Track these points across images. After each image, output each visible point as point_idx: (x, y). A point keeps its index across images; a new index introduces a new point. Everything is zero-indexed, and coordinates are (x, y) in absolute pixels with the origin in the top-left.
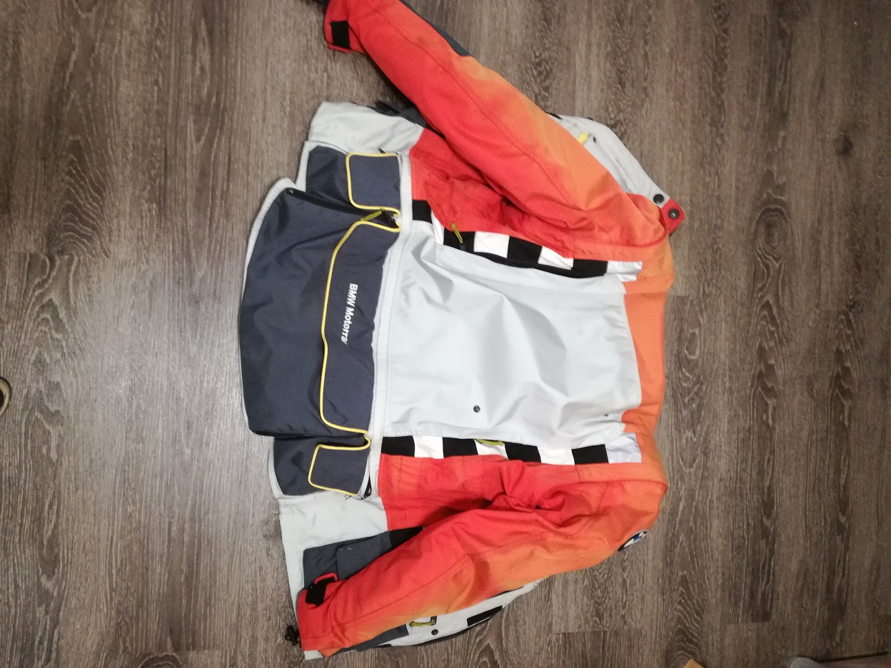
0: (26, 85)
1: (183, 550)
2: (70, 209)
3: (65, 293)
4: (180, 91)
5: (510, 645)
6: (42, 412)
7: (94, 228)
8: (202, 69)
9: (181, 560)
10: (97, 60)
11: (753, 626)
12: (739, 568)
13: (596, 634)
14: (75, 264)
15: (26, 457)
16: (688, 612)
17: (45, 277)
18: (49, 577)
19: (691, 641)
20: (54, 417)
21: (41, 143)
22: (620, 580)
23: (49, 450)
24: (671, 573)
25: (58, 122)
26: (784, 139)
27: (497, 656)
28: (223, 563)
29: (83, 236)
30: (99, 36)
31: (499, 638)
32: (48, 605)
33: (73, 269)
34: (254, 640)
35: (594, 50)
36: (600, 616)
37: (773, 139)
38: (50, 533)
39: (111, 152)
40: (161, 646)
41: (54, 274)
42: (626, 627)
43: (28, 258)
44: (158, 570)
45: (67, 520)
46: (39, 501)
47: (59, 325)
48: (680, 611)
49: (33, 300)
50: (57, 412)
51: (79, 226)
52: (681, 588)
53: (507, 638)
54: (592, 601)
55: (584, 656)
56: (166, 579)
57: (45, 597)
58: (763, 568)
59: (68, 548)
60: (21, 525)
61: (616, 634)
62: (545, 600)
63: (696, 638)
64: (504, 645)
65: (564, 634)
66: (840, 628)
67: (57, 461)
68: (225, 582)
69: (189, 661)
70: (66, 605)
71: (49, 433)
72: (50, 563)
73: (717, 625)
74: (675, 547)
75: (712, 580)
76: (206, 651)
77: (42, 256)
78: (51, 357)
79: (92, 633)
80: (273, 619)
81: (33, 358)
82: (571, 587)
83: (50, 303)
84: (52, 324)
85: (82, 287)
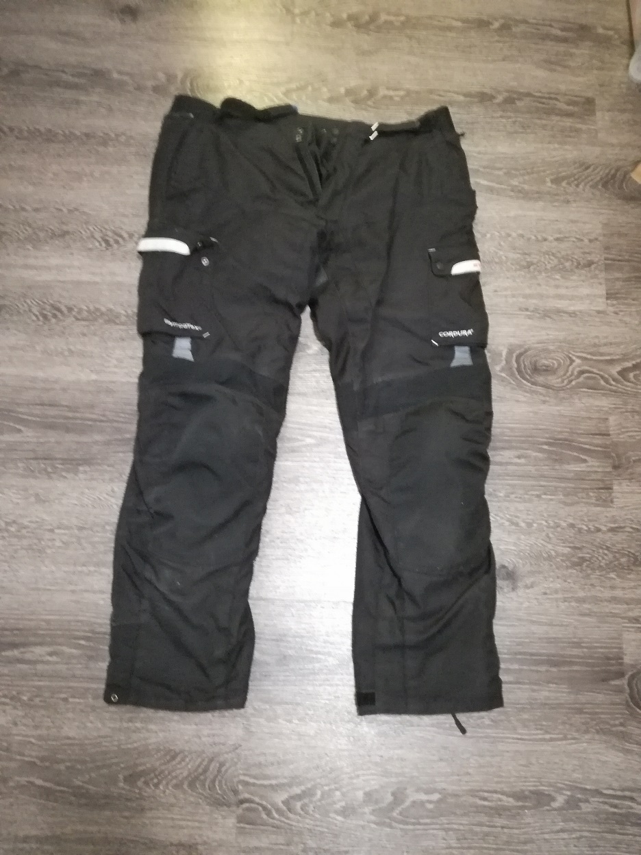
0: (68, 830)
1: (526, 670)
2: (192, 785)
3: (275, 788)
4: (74, 676)
5: (617, 352)
6: (392, 809)
7: (211, 760)
8: (51, 654)
9: (537, 671)
10: (43, 759)
11: (599, 114)
12: (544, 127)
13: (608, 268)
14: (247, 779)
15: (437, 824)
16: (586, 178)
17: (260, 808)
18: (554, 799)
19: (614, 176)
20: (398, 797)
21: (126, 814)
22: (555, 243)
23: (430, 802)
24: (549, 193)
25: (106, 797)
26: (120, 73)
27: (629, 364)
28: (539, 630)
29: (219, 771)
30: (18, 757)
31: (611, 362)
32: (580, 800)
33: (252, 781)
34: (614, 600)
35: (31, 261)
36: (590, 264)
37: (121, 84)
38: (511, 800)
39: (135, 745)
40: (619, 690)
41: (257, 799)
42: (601, 238)
43: (242, 825)
44: (547, 694)
45: (497, 783)
46: (479, 810)
47: (308, 793)
48: (585, 185)
49: (283, 819)
50: (393, 794)
51: (210, 775)
52: (564, 184)
53: (612, 354)
54: (576, 271)
55: (628, 280)
56: (554, 685)
57: (572, 803)
58: (543, 103)
59: (525, 782)
60: (502, 827)
61: (607, 248)
62: (574, 317)
63: (610, 170)
64: (618, 357)
65: (607, 299)
66: (600, 31)
67: (440, 793)
68: (558, 628)
69: (632, 662)
70: (580, 783)
71: (414, 802)
72: (540, 799)
73: (597, 150)
74: (523, 188)
75: (554, 153)
76: (624, 646)
77: (240, 811)
78: (340, 801)
79: (606, 756)
80: (594, 581)
81: (340, 818)
82: (563, 291)
83: (286, 803)
84: (306, 801)
85: (270, 771)
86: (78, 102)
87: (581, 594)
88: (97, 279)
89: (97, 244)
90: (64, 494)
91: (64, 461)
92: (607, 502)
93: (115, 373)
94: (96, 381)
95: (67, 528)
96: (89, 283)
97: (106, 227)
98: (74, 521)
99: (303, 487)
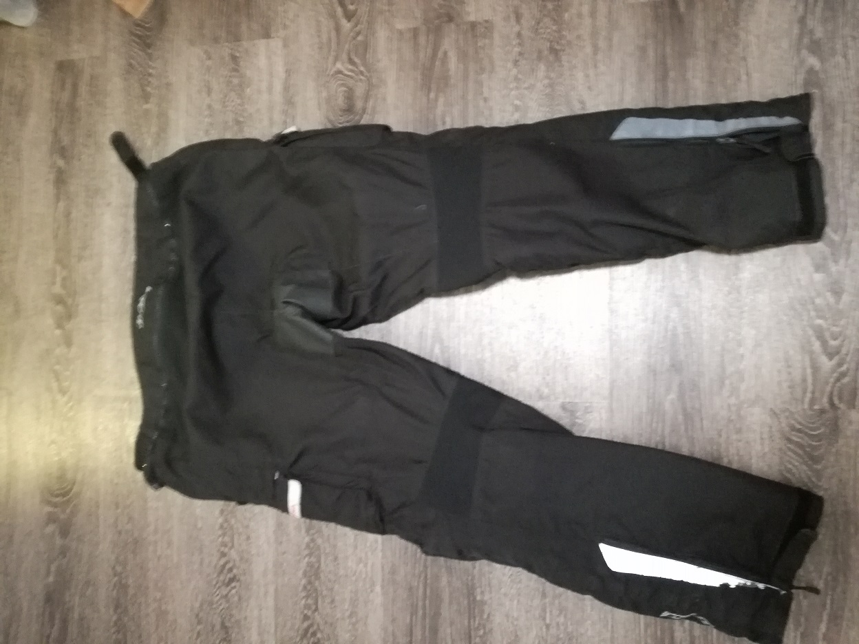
2: (816, 460)
3: (816, 369)
7: (789, 440)
11: (75, 56)
12: (89, 114)
13: (237, 39)
14: (807, 400)
16: (142, 66)
17: (838, 384)
18: (811, 68)
22: (213, 95)
24: (159, 105)
25: (835, 553)
26: (48, 574)
27: (339, 10)
29: (799, 431)
32: (811, 39)
33: (809, 395)
37: (61, 573)
41: (828, 389)
42: (205, 47)
44: (697, 81)
47: (819, 333)
49: (848, 359)
51: (806, 441)
54: (241, 72)
56: (688, 73)
57: (816, 48)
62: (291, 71)
63: (133, 41)
64: (332, 22)
65: (270, 37)
68: (626, 73)
75: (116, 101)
77: (842, 406)
78: (826, 299)
79: (762, 13)
80: (574, 36)
81: (844, 298)
82: (264, 85)
83: (831, 356)
84: (827, 335)
85: (797, 375)
86: (82, 619)
87: (589, 50)
88: (271, 589)
89: (234, 591)
90: (507, 616)
91: (471, 616)
92: (488, 26)
93: (373, 565)
94: (383, 587)
95: (544, 610)
96: (276, 598)
97: (214, 583)
98: (537, 602)
99: (487, 355)
